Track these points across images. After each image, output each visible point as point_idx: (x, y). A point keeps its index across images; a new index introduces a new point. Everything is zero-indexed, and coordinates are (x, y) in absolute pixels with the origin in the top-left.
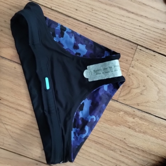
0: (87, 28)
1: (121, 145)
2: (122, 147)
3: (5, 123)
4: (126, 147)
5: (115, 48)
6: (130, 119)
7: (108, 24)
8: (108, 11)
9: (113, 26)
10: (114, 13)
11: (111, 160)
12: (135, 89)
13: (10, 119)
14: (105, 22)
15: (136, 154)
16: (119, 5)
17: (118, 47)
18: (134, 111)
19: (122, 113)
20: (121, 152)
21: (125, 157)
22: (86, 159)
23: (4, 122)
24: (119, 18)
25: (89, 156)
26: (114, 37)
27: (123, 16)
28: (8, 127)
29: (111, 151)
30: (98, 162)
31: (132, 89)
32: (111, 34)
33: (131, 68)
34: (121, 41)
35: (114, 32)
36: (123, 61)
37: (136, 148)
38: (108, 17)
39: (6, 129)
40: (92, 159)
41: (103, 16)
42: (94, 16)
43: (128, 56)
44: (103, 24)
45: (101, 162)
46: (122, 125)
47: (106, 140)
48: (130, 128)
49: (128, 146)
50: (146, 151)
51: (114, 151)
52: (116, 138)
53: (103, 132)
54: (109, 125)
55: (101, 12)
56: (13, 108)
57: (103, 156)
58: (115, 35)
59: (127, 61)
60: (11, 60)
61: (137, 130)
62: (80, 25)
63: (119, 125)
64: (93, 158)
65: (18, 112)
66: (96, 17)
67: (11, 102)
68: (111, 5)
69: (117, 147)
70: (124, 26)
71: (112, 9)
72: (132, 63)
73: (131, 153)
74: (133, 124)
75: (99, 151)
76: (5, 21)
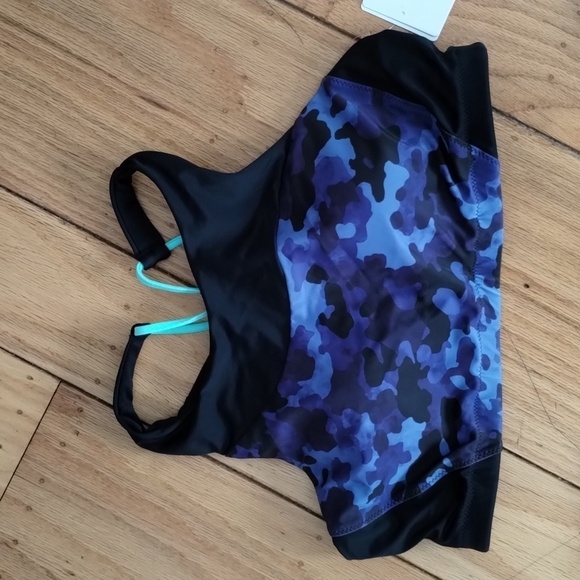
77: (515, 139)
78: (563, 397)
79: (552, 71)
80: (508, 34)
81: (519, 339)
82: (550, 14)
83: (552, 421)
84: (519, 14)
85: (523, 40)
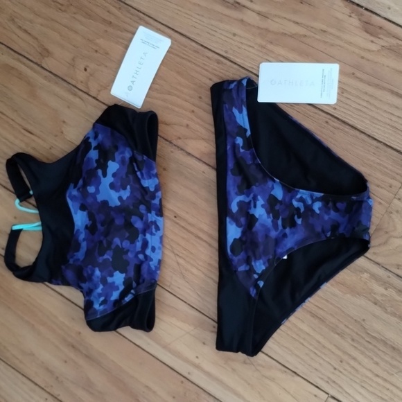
0: (330, 121)
1: (356, 330)
2: (357, 334)
3: (178, 253)
4: (364, 335)
5: (372, 161)
6: (380, 289)
7: (366, 118)
8: (370, 95)
9: (376, 124)
10: (381, 100)
11: (334, 349)
12: (397, 238)
13: (185, 250)
14: (362, 114)
15: (379, 350)
16: (392, 88)
17: (378, 161)
18: (389, 277)
19: (366, 275)
20: (353, 340)
21: (359, 350)
22: (292, 337)
23: (176, 252)
24: (388, 110)
25: (297, 335)
26: (375, 143)
27: (397, 107)
28: (181, 261)
29: (337, 336)
30: (311, 348)
31: (391, 237)
32: (369, 136)
33: (396, 201)
34: (385, 152)
35: (375, 134)
36: (383, 186)
37: (382, 340)
38: (369, 107)
39: (178, 263)
40: (302, 341)
41: (359, 104)
42: (344, 103)
43: (394, 178)
44: (358, 117)
45: (316, 348)
46: (363, 296)
47: (331, 314)
48: (376, 304)
49: (368, 334)
50: (399, 350)
51: (342, 336)
52: (349, 316)
53: (327, 301)
54: (340, 291)
55: (357, 97)
56: (191, 233)
57: (321, 340)
58: (375, 139)
59: (391, 187)
60: (199, 159)
61: (389, 309)
62: (317, 116)
63: (358, 294)
64: (304, 339)
65: (198, 240)
66: (347, 104)
67: (190, 224)
68: (377, 86)
69: (347, 330)
70: (395, 125)
71: (378, 93)
72: (399, 192)
73: (370, 346)
74: (384, 299)
75: (315, 330)
76: (200, 98)
77: (172, 152)
78: (189, 267)
79: (188, 122)
80: (170, 106)
81: (172, 240)
82: (188, 98)
83: (184, 277)
84: (175, 98)
85: (177, 109)
